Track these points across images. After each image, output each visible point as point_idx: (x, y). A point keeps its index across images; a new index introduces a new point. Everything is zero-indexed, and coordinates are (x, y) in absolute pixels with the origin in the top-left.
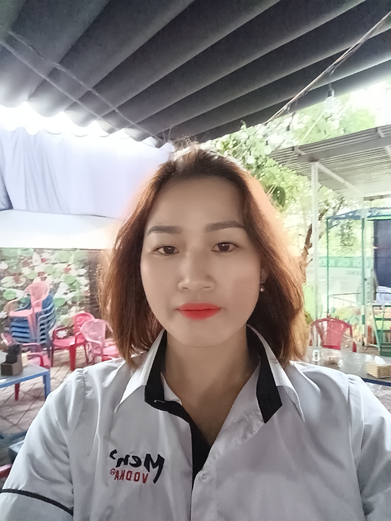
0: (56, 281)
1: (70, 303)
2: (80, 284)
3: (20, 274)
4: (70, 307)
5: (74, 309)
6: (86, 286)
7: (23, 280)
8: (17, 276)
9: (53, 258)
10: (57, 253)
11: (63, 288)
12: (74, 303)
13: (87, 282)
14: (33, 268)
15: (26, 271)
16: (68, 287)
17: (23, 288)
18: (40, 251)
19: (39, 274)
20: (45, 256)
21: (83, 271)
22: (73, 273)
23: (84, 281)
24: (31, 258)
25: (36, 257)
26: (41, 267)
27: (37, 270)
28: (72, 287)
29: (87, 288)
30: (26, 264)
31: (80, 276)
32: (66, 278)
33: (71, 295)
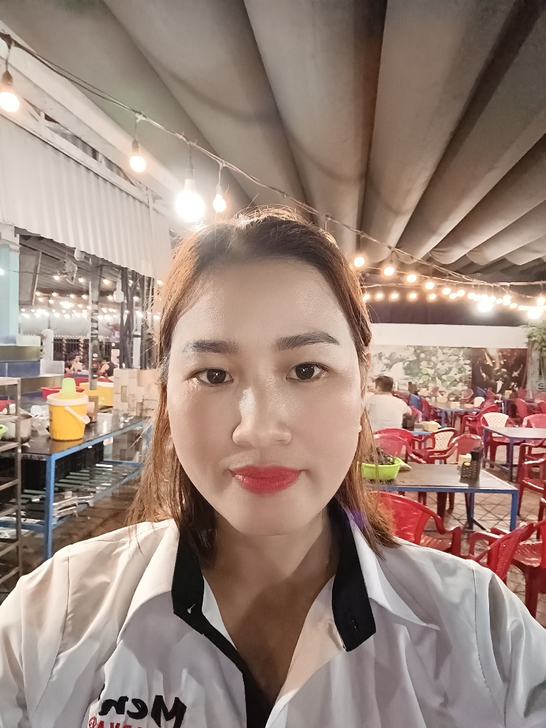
0: (450, 366)
1: (458, 380)
2: (465, 369)
3: (431, 360)
4: (458, 383)
5: (460, 384)
6: (470, 371)
7: (432, 364)
8: (429, 361)
9: (450, 352)
10: (452, 350)
11: (455, 370)
12: (461, 381)
13: (470, 368)
14: (437, 357)
15: (434, 359)
16: (457, 370)
17: (431, 368)
18: (442, 348)
19: (441, 361)
20: (445, 351)
21: (468, 362)
22: (462, 362)
23: (468, 368)
24: (437, 352)
25: (440, 351)
26: (441, 357)
27: (440, 359)
28: (461, 370)
29: (470, 373)
30: (434, 355)
31: (465, 364)
32: (457, 365)
33: (459, 376)
